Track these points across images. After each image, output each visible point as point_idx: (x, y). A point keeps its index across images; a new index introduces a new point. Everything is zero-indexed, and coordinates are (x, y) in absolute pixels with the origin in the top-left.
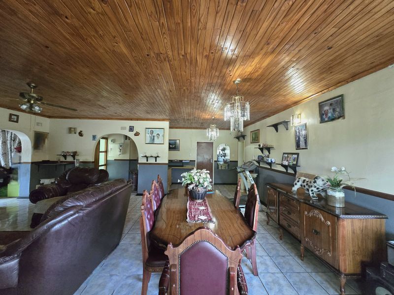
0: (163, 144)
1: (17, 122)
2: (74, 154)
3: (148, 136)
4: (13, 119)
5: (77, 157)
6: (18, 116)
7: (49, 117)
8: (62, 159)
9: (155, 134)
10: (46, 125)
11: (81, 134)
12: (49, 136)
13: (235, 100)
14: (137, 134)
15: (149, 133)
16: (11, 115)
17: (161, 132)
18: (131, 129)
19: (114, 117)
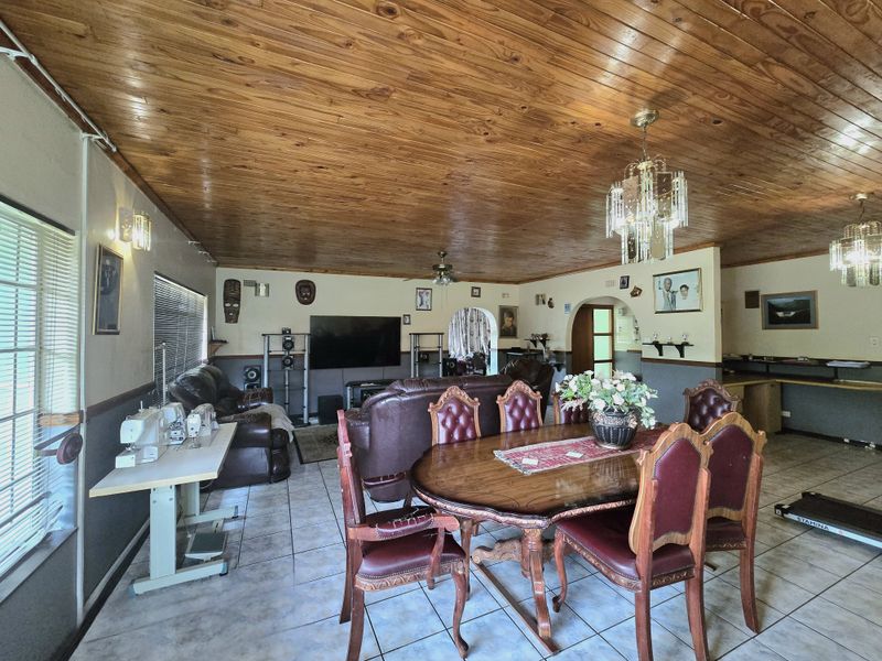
0: (699, 310)
1: (479, 296)
2: (545, 339)
3: (660, 294)
4: (476, 293)
5: (548, 344)
6: (479, 289)
7: (517, 283)
8: (532, 347)
9: (675, 287)
10: (515, 295)
11: (551, 305)
12: (520, 311)
13: (637, 172)
14: (636, 293)
15: (662, 286)
16: (473, 288)
17: (691, 280)
18: (623, 283)
19: (590, 265)
